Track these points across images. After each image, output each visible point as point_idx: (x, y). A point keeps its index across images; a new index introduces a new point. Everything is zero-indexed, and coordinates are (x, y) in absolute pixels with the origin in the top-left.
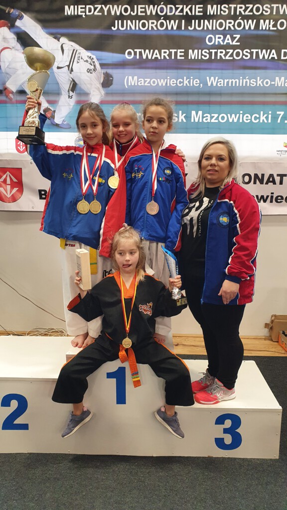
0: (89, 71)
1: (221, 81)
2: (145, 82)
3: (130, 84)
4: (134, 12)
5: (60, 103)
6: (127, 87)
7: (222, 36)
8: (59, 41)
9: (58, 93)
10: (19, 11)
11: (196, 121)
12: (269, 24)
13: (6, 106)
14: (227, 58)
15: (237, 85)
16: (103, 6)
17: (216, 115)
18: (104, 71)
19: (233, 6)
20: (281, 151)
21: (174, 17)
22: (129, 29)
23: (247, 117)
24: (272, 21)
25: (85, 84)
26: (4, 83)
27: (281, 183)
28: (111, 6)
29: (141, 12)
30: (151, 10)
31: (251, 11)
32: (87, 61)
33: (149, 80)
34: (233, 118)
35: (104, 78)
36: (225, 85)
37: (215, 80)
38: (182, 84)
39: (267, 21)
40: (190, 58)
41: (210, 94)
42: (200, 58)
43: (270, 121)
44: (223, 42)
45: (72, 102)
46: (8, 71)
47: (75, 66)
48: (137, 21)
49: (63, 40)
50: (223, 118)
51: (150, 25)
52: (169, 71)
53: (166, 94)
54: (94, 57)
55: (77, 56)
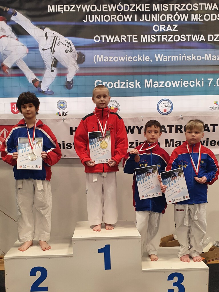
0: (67, 51)
1: (165, 57)
2: (109, 59)
3: (98, 61)
4: (99, 10)
5: (45, 76)
6: (96, 63)
7: (164, 26)
8: (44, 30)
9: (43, 68)
10: (13, 9)
11: (148, 87)
12: (198, 17)
13: (3, 79)
14: (169, 41)
15: (178, 60)
16: (77, 5)
17: (163, 82)
18: (78, 51)
19: (171, 5)
20: (213, 107)
21: (129, 13)
22: (96, 21)
23: (186, 83)
24: (200, 15)
25: (64, 61)
26: (2, 62)
27: (214, 131)
28: (82, 5)
29: (105, 9)
30: (112, 8)
31: (185, 8)
32: (65, 44)
33: (112, 58)
34: (176, 84)
35: (78, 56)
36: (169, 60)
37: (160, 57)
38: (137, 60)
39: (196, 15)
40: (142, 41)
41: (157, 67)
42: (149, 41)
43: (203, 86)
44: (166, 30)
45: (54, 74)
46: (5, 53)
47: (56, 48)
48: (102, 16)
49: (47, 29)
50: (168, 84)
51: (112, 18)
52: (126, 51)
53: (125, 67)
54: (71, 41)
55: (57, 41)
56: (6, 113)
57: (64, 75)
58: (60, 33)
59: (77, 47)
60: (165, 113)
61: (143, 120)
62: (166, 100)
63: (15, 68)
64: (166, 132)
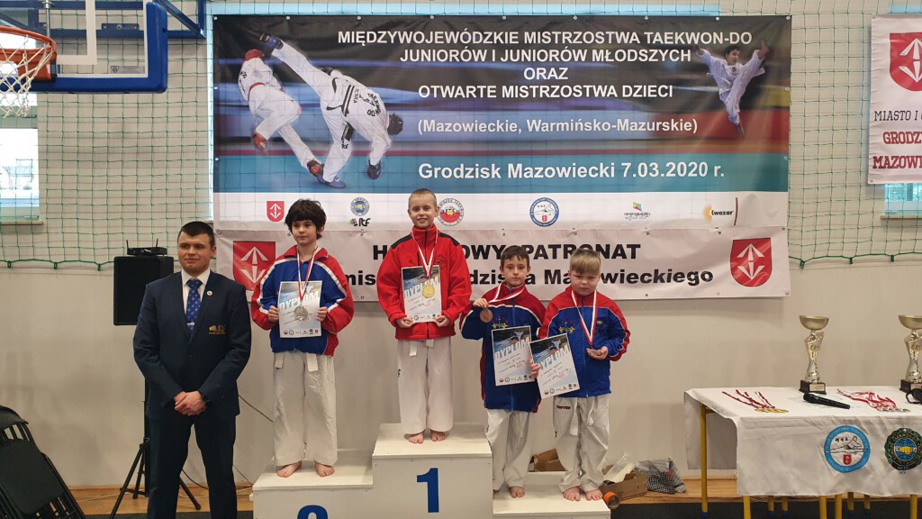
0: (370, 113)
1: (545, 125)
2: (445, 127)
3: (425, 130)
4: (429, 40)
5: (330, 155)
6: (421, 134)
7: (544, 69)
8: (329, 74)
9: (328, 141)
10: (277, 38)
11: (515, 176)
12: (605, 55)
13: (255, 159)
14: (552, 96)
15: (568, 129)
16: (389, 32)
17: (541, 169)
18: (391, 113)
19: (557, 33)
20: (631, 214)
21: (482, 47)
22: (423, 60)
23: (582, 170)
24: (607, 51)
25: (365, 129)
26: (253, 129)
27: (633, 256)
28: (399, 33)
29: (439, 40)
30: (452, 37)
31: (581, 39)
32: (367, 100)
33: (450, 125)
34: (564, 172)
35: (391, 122)
36: (551, 130)
37: (536, 124)
38: (494, 130)
39: (602, 51)
40: (503, 96)
41: (531, 142)
42: (517, 96)
43: (613, 175)
44: (547, 77)
45: (348, 153)
46: (260, 113)
47: (352, 107)
48: (434, 51)
49: (335, 73)
50: (550, 172)
51: (451, 56)
52: (476, 113)
53: (473, 142)
54: (377, 95)
55: (353, 94)
56: (258, 219)
57: (366, 153)
58: (358, 80)
59: (388, 106)
60: (545, 224)
61: (504, 235)
62: (546, 200)
63: (278, 140)
64: (546, 257)
